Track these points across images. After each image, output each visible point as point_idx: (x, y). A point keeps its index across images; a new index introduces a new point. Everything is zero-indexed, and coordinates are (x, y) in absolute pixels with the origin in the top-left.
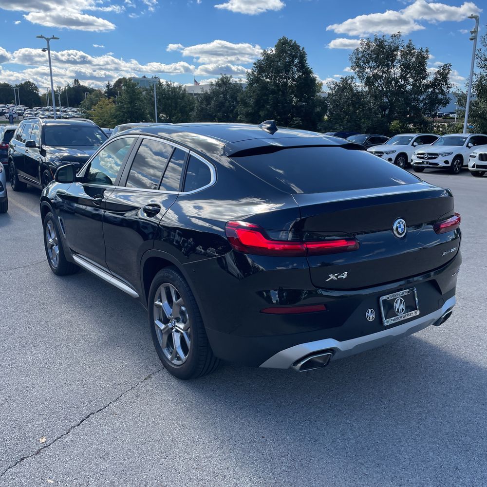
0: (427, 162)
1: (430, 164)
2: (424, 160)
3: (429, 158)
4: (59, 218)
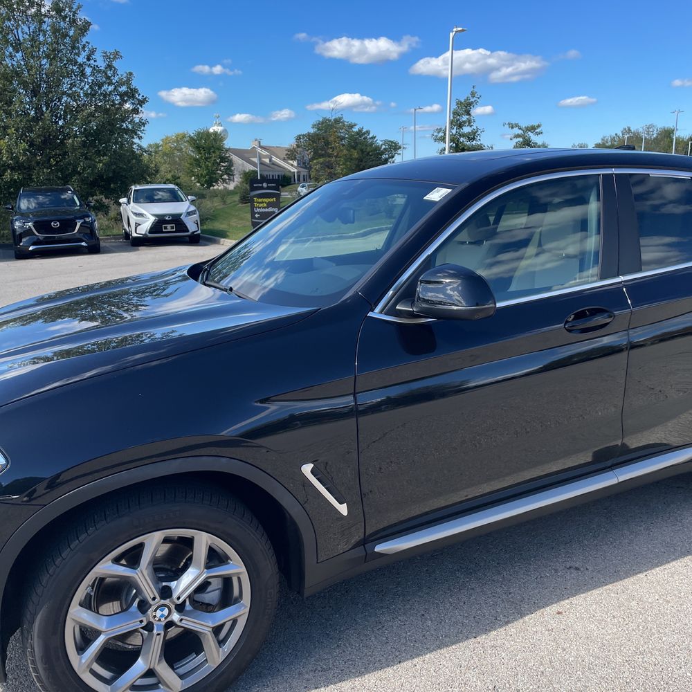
4: (307, 469)
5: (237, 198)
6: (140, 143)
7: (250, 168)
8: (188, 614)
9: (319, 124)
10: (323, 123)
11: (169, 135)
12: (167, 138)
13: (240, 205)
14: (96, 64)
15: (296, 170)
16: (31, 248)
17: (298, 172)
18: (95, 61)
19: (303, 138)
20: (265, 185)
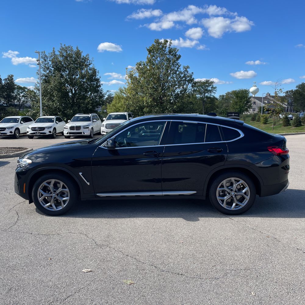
0: (39, 133)
1: (41, 133)
2: (36, 132)
3: (40, 130)
4: (80, 174)
5: (250, 118)
6: (214, 95)
7: (263, 105)
8: (59, 196)
9: (300, 85)
10: (302, 85)
11: (229, 92)
12: (228, 92)
13: (251, 122)
14: (180, 70)
15: (286, 106)
16: (143, 134)
17: (287, 107)
18: (180, 69)
19: (289, 92)
20: (233, 115)
